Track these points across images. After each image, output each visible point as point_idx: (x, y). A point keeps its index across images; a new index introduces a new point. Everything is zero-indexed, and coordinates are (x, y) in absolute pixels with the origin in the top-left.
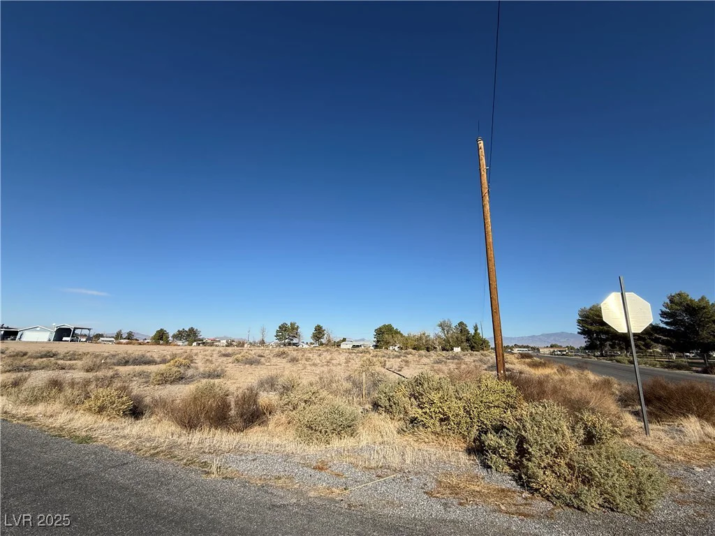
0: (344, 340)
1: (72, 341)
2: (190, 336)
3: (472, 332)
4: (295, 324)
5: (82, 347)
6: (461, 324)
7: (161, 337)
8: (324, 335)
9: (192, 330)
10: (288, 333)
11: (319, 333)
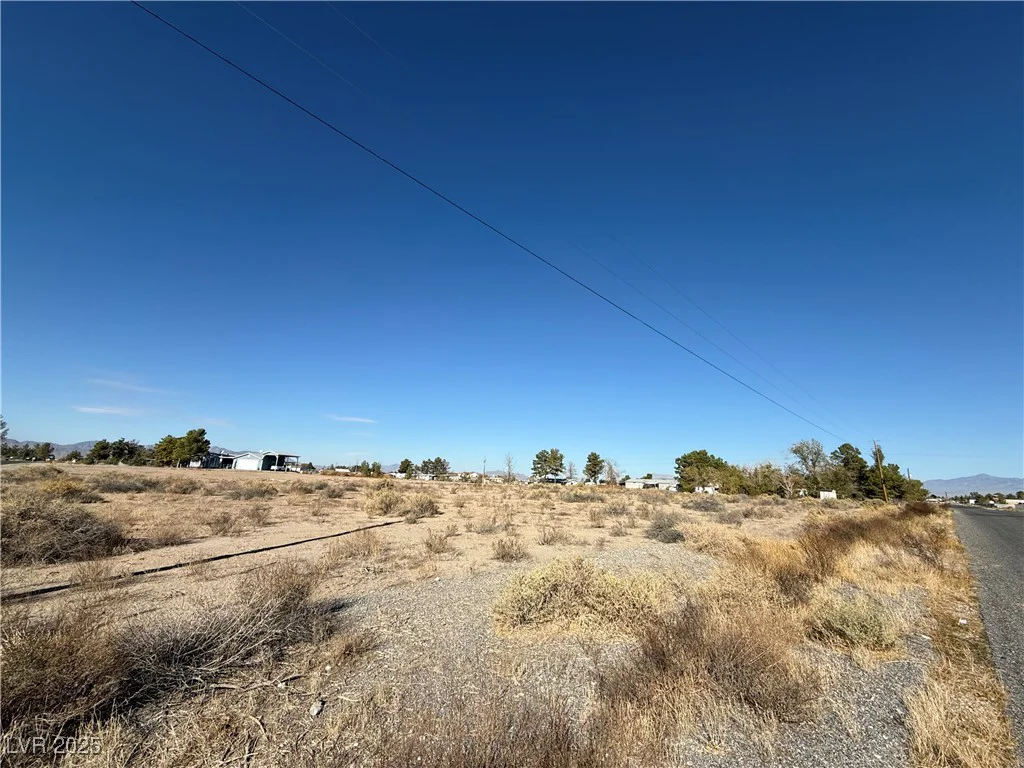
1: (279, 470)
2: (437, 468)
3: (871, 463)
4: (557, 451)
5: (293, 476)
6: (846, 448)
9: (438, 460)
10: (548, 463)
11: (594, 465)
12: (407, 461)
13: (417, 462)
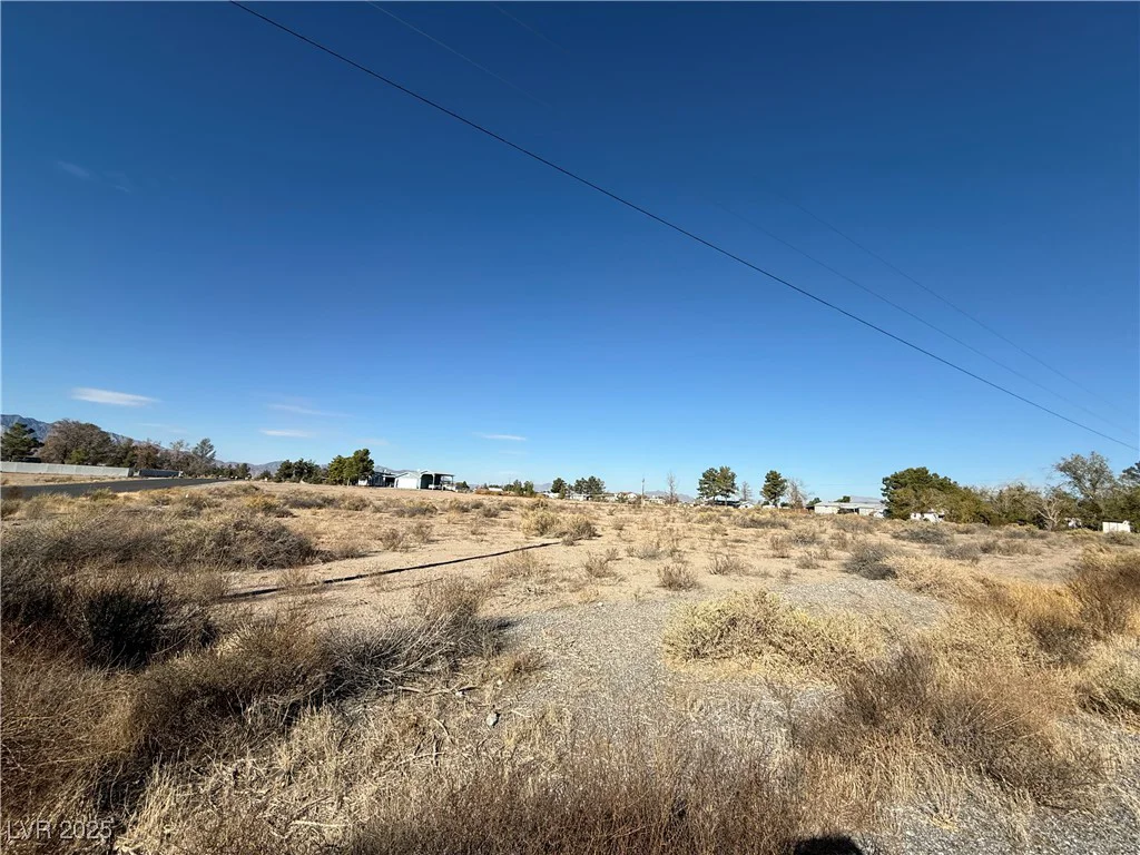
0: (817, 500)
1: (437, 489)
2: (592, 488)
4: (728, 469)
5: (450, 495)
7: (558, 487)
8: (783, 489)
9: (593, 480)
10: (718, 483)
11: (774, 486)
12: (559, 479)
13: (570, 481)
